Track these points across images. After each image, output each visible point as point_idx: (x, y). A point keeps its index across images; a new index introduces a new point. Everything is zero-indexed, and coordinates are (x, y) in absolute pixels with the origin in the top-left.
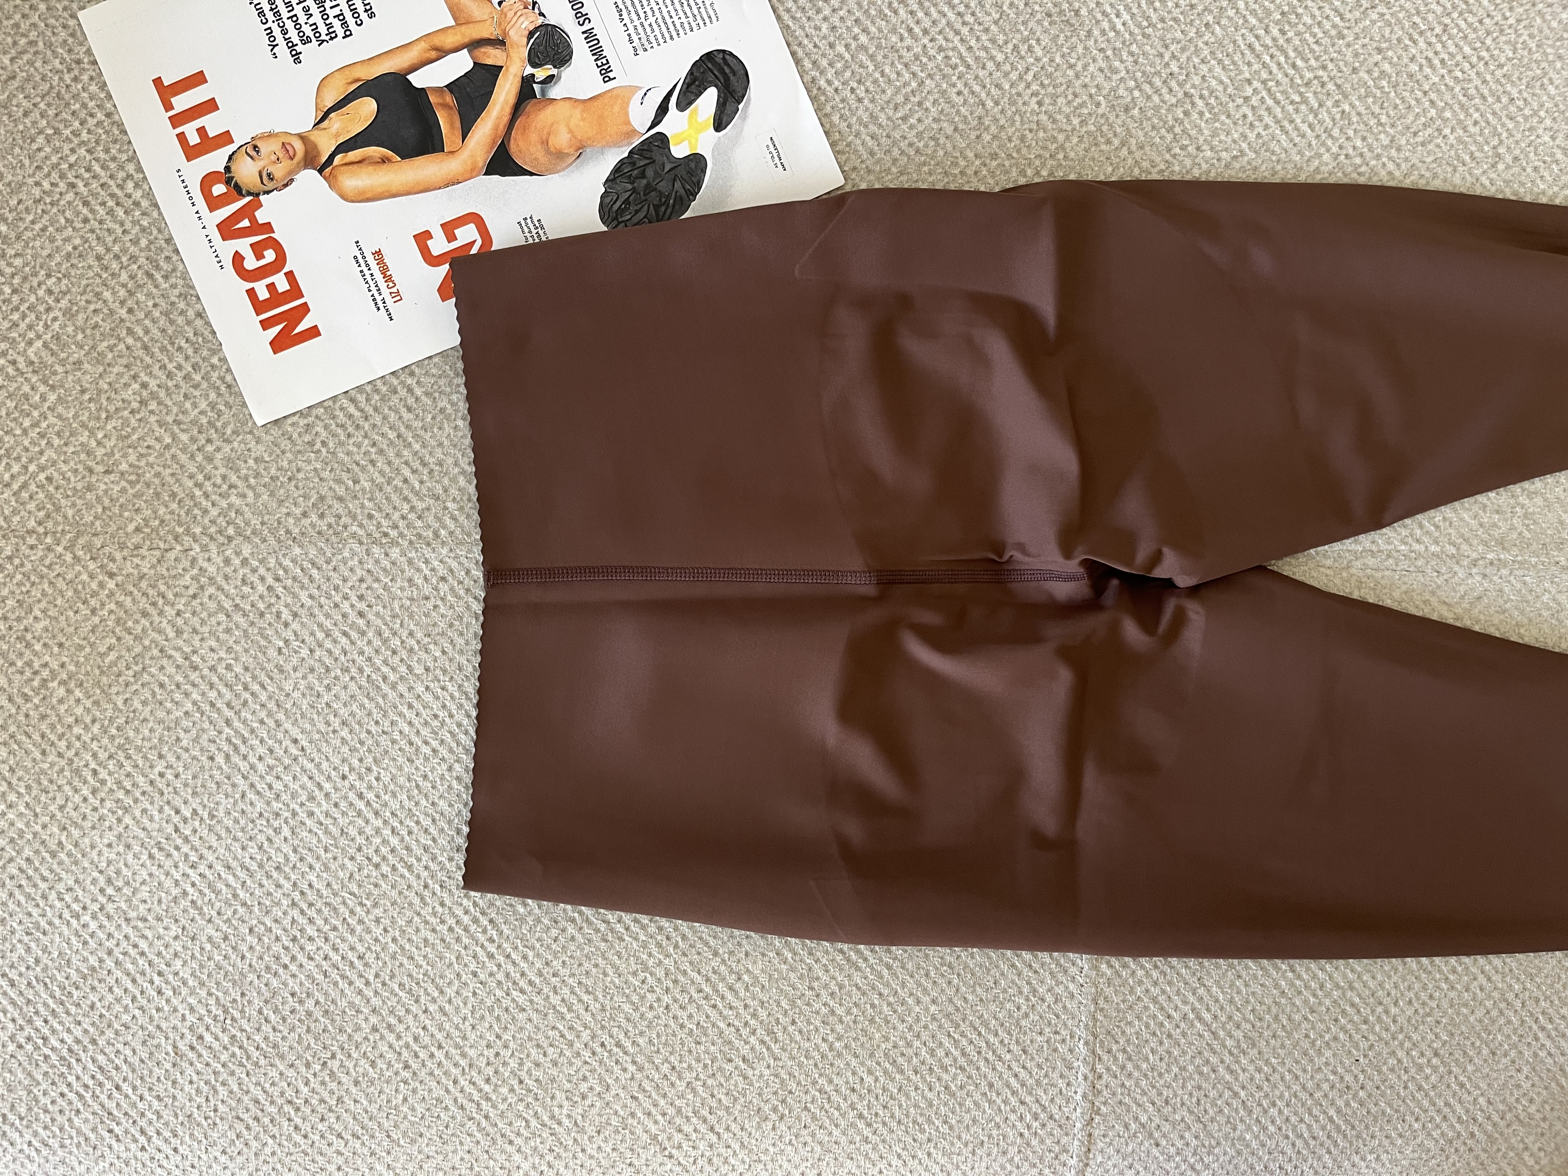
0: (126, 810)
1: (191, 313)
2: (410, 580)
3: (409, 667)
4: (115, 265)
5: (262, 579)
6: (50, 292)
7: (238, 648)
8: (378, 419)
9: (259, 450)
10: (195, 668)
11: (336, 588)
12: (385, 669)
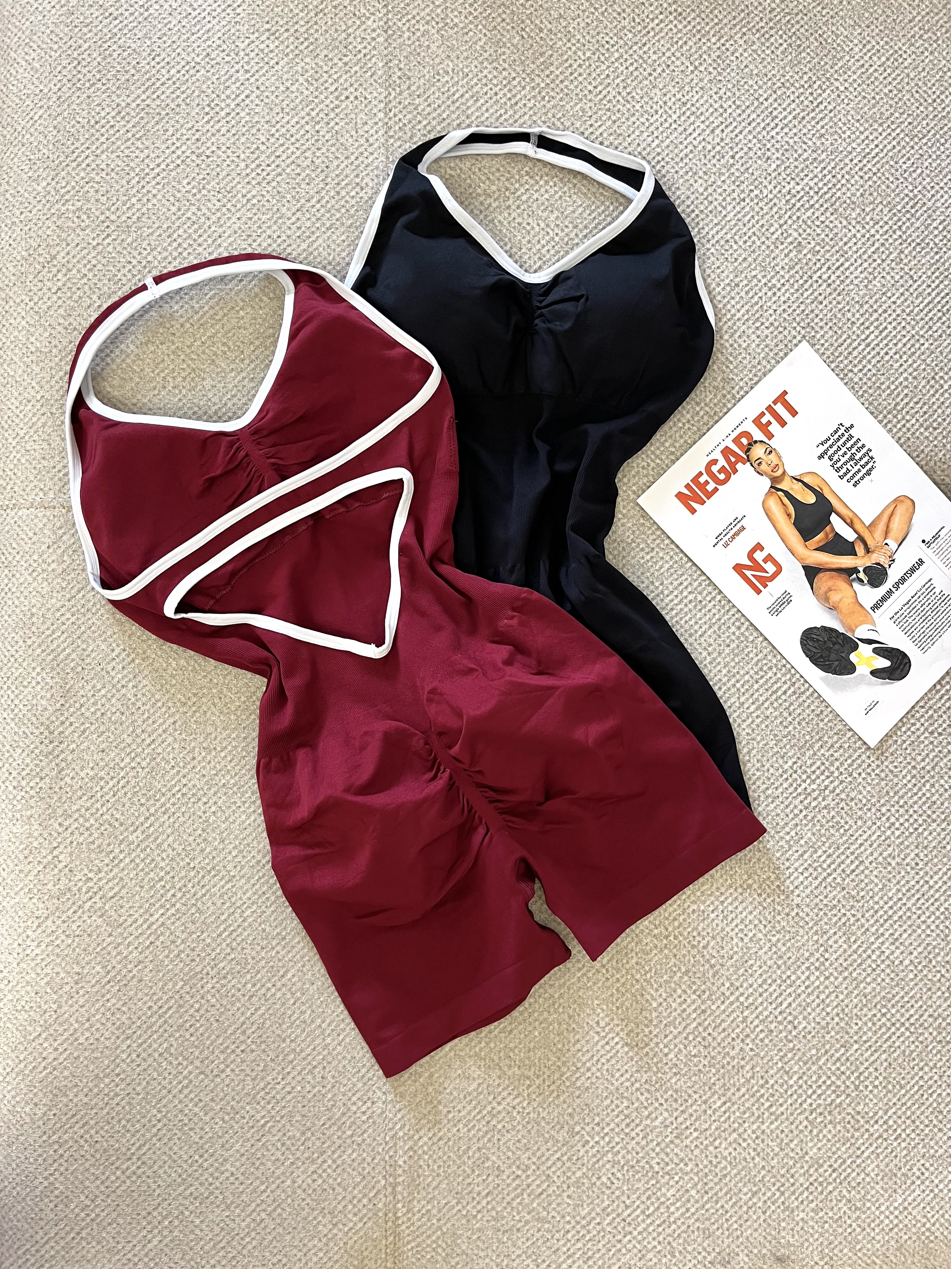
2: (366, 123)
5: (365, 48)
9: (433, 47)
11: (360, 85)
12: (318, 110)
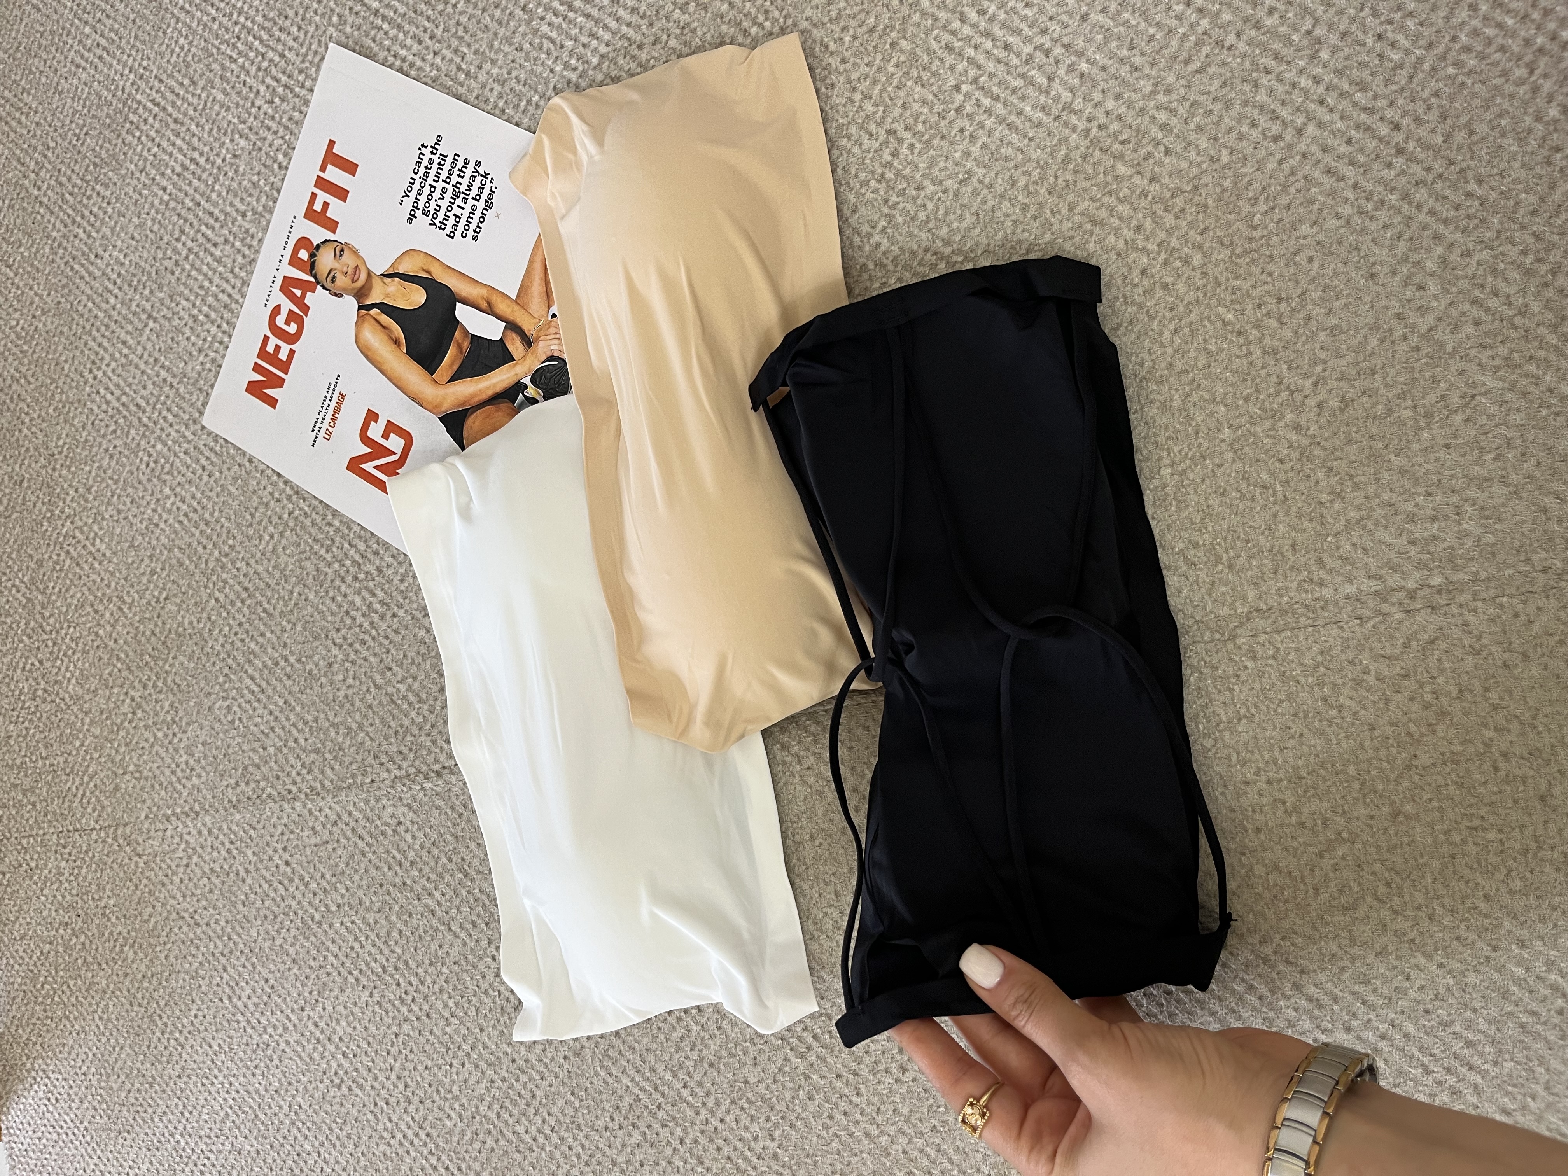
0: (183, 1047)
1: (148, 633)
2: (313, 828)
3: (326, 906)
4: (101, 608)
5: (223, 844)
6: (72, 640)
7: (220, 904)
8: (270, 691)
10: (198, 925)
11: (268, 844)
12: (312, 911)
